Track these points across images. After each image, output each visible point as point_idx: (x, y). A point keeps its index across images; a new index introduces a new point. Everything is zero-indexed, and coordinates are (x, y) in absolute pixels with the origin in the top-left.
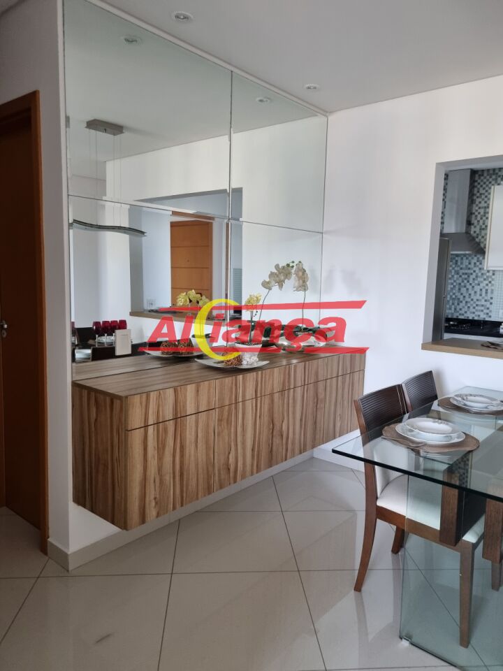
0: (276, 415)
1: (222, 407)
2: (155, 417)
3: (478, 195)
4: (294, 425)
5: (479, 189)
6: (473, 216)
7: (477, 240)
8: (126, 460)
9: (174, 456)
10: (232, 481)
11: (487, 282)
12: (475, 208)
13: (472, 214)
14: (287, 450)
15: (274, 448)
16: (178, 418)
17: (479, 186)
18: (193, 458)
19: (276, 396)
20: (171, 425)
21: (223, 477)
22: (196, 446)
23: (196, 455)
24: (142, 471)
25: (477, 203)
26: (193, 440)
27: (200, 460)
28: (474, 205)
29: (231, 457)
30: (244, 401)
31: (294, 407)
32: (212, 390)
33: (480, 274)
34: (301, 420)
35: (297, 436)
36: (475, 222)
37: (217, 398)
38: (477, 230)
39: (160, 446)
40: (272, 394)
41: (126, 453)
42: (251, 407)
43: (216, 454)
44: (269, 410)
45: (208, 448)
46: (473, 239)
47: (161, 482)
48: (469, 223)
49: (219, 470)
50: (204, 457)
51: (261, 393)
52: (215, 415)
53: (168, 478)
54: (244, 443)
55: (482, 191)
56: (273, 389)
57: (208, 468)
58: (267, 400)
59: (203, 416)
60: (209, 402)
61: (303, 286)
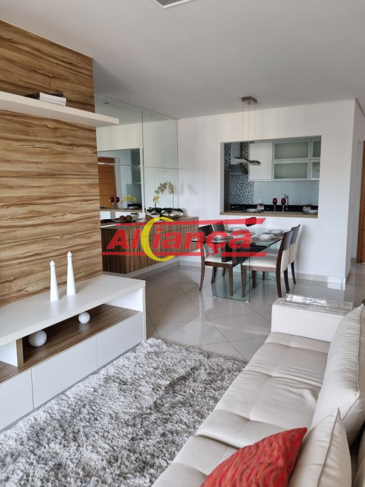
7: (245, 168)
33: (248, 183)
61: (172, 192)
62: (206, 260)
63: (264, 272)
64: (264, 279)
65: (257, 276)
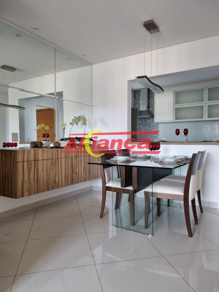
0: (74, 165)
1: (52, 159)
2: (27, 159)
3: (151, 97)
4: (81, 170)
5: (151, 95)
6: (150, 105)
7: (152, 113)
8: (16, 173)
9: (34, 174)
10: (57, 187)
11: (156, 128)
12: (150, 102)
13: (149, 104)
14: (79, 179)
15: (74, 178)
16: (36, 160)
17: (151, 94)
18: (41, 176)
19: (74, 158)
20: (33, 163)
21: (53, 185)
22: (43, 172)
23: (43, 175)
24: (22, 178)
25: (151, 100)
26: (42, 169)
27: (44, 177)
28: (150, 101)
29: (56, 178)
30: (61, 158)
31: (81, 163)
32: (49, 153)
33: (154, 125)
34: (84, 169)
35: (83, 175)
36: (151, 107)
37: (50, 156)
38: (152, 109)
39: (29, 170)
40: (72, 158)
41: (16, 170)
42: (64, 161)
43: (51, 176)
44: (71, 163)
45: (47, 173)
46: (151, 112)
47: (30, 183)
48: (149, 107)
49: (52, 182)
50: (46, 176)
51: (68, 156)
52: (50, 161)
53: (32, 182)
54: (61, 173)
55: (152, 96)
56: (72, 156)
57: (47, 181)
58: (70, 159)
59: (45, 162)
60: (47, 157)
61: (85, 123)
62: (107, 185)
63: (169, 200)
64: (169, 205)
65: (162, 203)
